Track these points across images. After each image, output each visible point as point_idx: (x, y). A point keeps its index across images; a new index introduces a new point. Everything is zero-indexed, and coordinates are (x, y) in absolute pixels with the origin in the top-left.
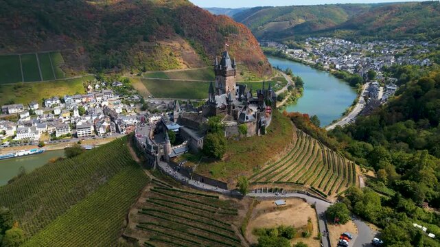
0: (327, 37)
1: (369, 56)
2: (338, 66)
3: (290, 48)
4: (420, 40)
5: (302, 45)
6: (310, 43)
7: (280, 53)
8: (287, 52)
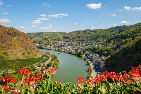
0: (58, 41)
1: (77, 46)
2: (67, 50)
3: (45, 45)
4: (91, 40)
5: (49, 44)
6: (52, 43)
7: (41, 47)
8: (44, 47)
